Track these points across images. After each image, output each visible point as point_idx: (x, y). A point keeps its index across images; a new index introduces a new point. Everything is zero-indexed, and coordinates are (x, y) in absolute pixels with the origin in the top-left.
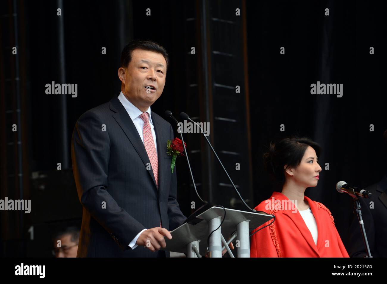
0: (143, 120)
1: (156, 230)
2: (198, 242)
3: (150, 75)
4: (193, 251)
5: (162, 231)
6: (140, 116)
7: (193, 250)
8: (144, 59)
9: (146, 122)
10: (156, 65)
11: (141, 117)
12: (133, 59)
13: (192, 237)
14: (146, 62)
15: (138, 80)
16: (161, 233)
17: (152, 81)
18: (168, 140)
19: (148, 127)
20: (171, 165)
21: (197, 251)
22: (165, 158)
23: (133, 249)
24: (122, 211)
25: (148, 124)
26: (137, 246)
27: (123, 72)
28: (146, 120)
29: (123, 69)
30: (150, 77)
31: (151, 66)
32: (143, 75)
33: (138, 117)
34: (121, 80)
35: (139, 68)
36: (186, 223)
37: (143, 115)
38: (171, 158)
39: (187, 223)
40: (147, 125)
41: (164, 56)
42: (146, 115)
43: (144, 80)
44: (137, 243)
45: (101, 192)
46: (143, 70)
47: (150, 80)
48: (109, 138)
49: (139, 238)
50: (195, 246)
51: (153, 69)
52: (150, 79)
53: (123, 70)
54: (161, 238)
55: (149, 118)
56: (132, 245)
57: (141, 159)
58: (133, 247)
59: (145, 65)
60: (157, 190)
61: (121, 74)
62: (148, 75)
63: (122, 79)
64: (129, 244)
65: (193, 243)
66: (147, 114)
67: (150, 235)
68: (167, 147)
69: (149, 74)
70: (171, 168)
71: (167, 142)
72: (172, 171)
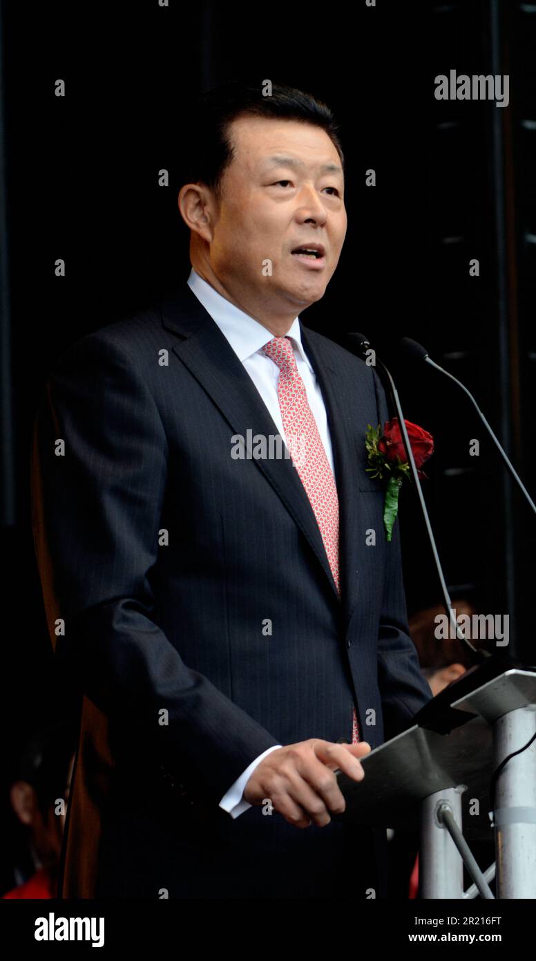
0: (274, 361)
1: (307, 749)
2: (456, 792)
3: (306, 208)
4: (441, 825)
5: (328, 753)
6: (263, 348)
7: (440, 821)
8: (280, 152)
9: (285, 370)
10: (319, 172)
11: (266, 351)
12: (240, 155)
13: (436, 775)
14: (288, 163)
15: (266, 227)
16: (324, 759)
17: (315, 227)
18: (370, 427)
19: (294, 386)
20: (384, 513)
21: (452, 824)
22: (361, 491)
23: (235, 815)
24: (198, 683)
25: (294, 373)
26: (247, 806)
27: (197, 201)
28: (287, 361)
29: (197, 188)
30: (307, 215)
31: (302, 176)
32: (282, 208)
33: (256, 352)
34: (193, 227)
35: (265, 185)
36: (417, 726)
37: (275, 344)
38: (381, 490)
39: (419, 726)
40: (293, 379)
41: (330, 133)
42: (285, 346)
43: (289, 225)
44: (245, 798)
45: (125, 619)
46: (279, 190)
47: (308, 225)
48: (162, 428)
49: (251, 778)
50: (448, 808)
51: (310, 185)
52: (308, 221)
53: (197, 194)
54: (326, 778)
55: (295, 354)
56: (230, 804)
57: (276, 496)
58: (235, 808)
59: (285, 174)
60: (338, 602)
61: (191, 206)
62: (299, 209)
63: (197, 225)
64: (220, 799)
65: (439, 796)
66: (289, 342)
67: (289, 768)
68: (367, 452)
69: (303, 204)
70: (384, 524)
71: (367, 433)
72: (387, 533)
